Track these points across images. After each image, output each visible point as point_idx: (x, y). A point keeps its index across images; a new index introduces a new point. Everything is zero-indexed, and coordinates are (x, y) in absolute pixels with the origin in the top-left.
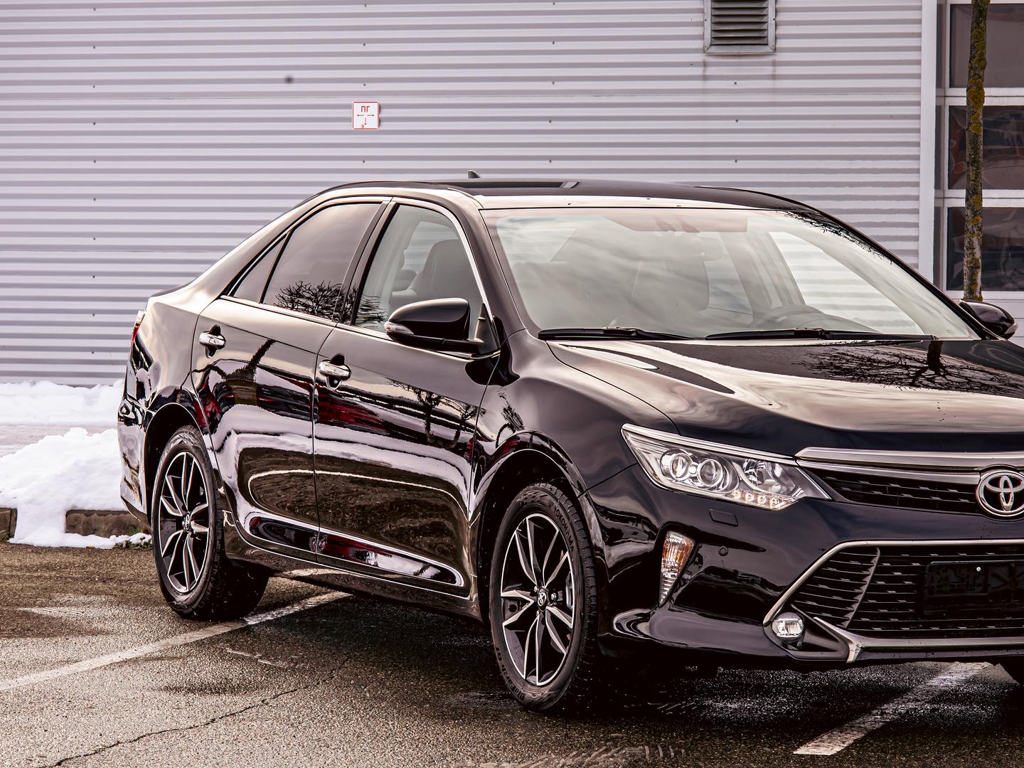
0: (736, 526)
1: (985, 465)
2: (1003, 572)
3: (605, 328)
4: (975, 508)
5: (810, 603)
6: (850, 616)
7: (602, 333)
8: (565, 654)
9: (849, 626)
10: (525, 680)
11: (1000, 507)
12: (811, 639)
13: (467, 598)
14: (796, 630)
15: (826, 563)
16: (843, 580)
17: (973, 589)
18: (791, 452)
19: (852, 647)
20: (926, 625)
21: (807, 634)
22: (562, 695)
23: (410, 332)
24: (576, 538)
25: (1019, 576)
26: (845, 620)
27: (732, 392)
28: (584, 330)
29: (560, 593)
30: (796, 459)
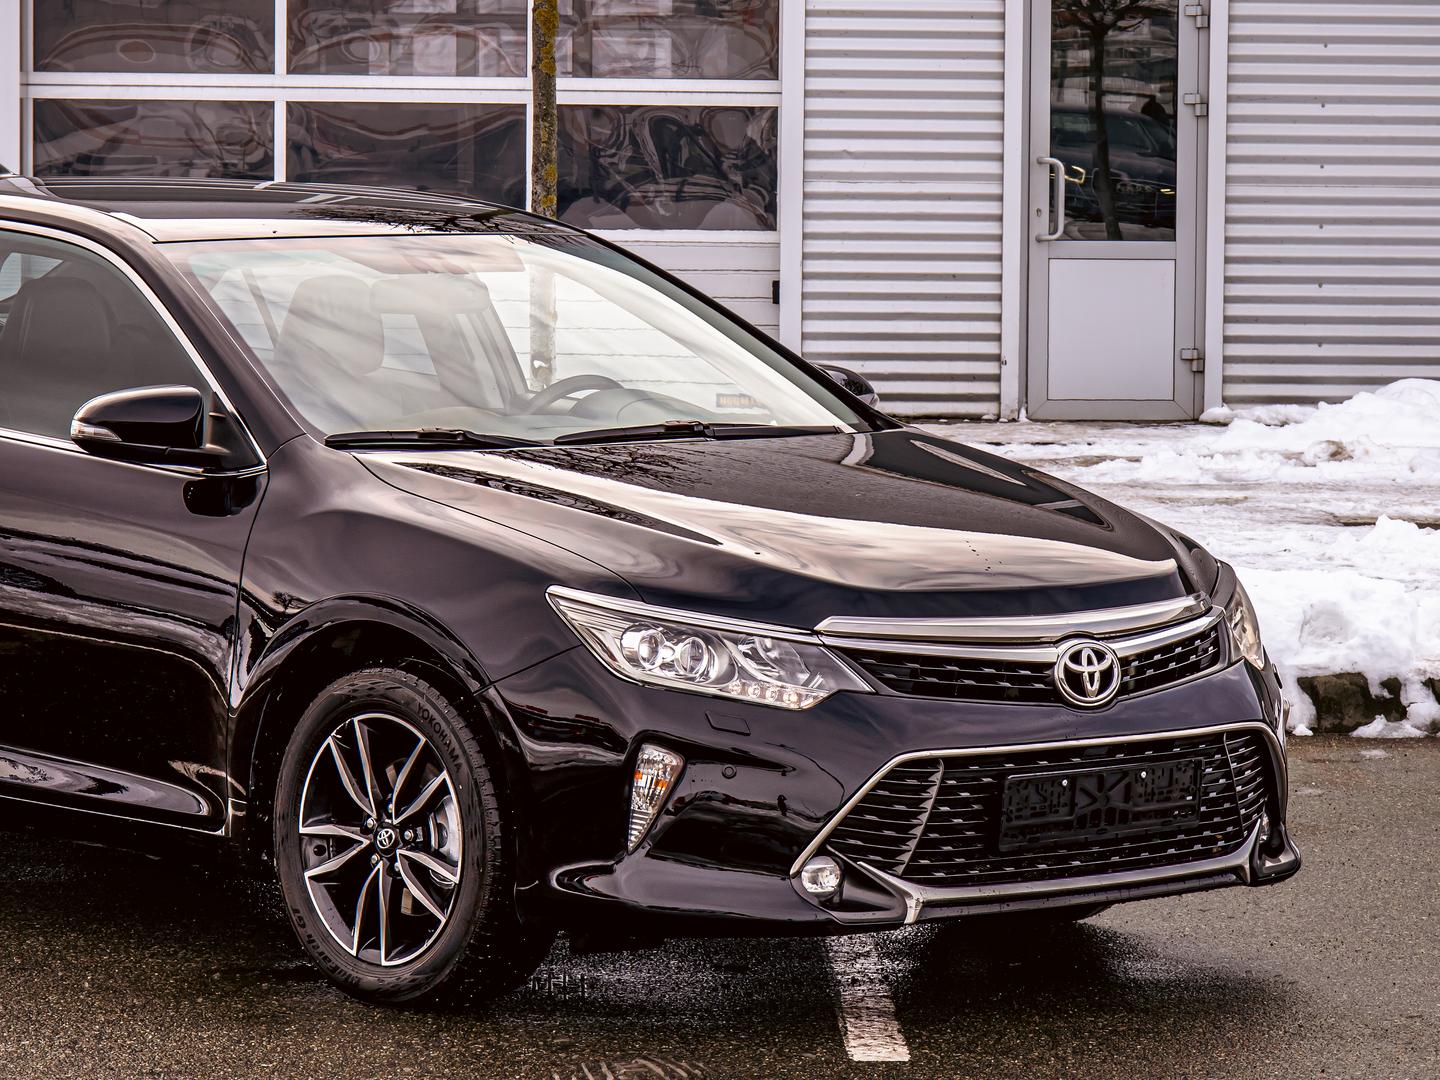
0: (748, 735)
1: (1059, 634)
2: (1091, 785)
3: (419, 430)
4: (1052, 695)
5: (852, 842)
6: (906, 857)
7: (416, 437)
8: (444, 921)
9: (904, 872)
10: (357, 957)
11: (1083, 693)
12: (851, 892)
13: (219, 833)
14: (830, 881)
15: (879, 785)
16: (898, 807)
17: (1057, 812)
18: (808, 625)
19: (911, 903)
20: (996, 866)
21: (846, 886)
22: (438, 981)
23: (115, 438)
24: (464, 752)
25: (1110, 790)
26: (897, 864)
27: (716, 543)
28: (391, 433)
29: (419, 830)
30: (818, 633)
